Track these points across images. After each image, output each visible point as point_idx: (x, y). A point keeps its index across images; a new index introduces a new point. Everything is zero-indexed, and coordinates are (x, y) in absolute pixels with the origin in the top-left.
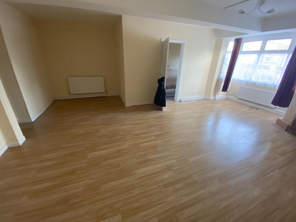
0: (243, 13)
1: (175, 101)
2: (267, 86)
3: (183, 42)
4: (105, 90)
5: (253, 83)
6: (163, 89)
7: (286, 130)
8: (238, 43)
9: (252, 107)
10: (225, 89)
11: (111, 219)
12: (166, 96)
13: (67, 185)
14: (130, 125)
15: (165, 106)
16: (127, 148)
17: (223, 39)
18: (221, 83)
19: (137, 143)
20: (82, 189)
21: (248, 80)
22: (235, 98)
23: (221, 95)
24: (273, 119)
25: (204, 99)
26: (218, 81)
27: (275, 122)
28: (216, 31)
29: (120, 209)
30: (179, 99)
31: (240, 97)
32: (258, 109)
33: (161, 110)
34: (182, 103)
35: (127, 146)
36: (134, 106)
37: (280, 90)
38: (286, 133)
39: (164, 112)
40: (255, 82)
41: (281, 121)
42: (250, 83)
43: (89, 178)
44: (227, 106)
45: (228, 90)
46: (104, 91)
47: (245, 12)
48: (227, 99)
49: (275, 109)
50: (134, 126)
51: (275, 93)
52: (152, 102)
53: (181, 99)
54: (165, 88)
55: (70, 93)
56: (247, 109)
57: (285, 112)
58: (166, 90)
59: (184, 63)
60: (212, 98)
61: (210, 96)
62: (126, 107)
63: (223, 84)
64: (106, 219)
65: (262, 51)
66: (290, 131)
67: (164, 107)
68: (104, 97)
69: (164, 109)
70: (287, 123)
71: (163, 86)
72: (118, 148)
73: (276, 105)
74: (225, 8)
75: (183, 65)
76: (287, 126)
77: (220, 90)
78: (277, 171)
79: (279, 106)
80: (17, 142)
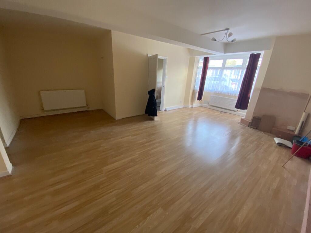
0: (215, 40)
1: (161, 111)
2: (229, 94)
3: (165, 58)
4: (87, 104)
5: (220, 93)
6: (155, 100)
7: (248, 126)
8: (206, 60)
9: (221, 112)
10: (200, 98)
11: (155, 213)
12: (157, 106)
13: (97, 199)
14: (131, 137)
15: (157, 115)
16: (138, 157)
17: (195, 57)
18: (196, 93)
19: (145, 151)
20: (114, 199)
21: (215, 90)
22: (208, 105)
23: (197, 103)
24: (238, 119)
25: (184, 108)
26: (194, 91)
27: (240, 122)
28: (189, 50)
29: (159, 204)
30: (164, 109)
31: (211, 104)
32: (225, 113)
33: (153, 120)
34: (167, 112)
35: (138, 155)
36: (124, 118)
37: (240, 97)
38: (249, 128)
39: (156, 121)
40: (221, 92)
41: (244, 120)
42: (218, 92)
43: (115, 189)
44: (203, 112)
45: (202, 99)
46: (85, 105)
47: (217, 40)
48: (201, 106)
49: (238, 112)
50: (135, 137)
51: (237, 99)
52: (144, 113)
53: (166, 109)
54: (156, 99)
55: (43, 109)
56: (218, 113)
57: (245, 114)
58: (157, 100)
59: (167, 76)
60: (190, 106)
61: (188, 104)
62: (118, 120)
63: (197, 94)
64: (151, 214)
65: (224, 67)
66: (251, 126)
67: (156, 117)
68: (86, 111)
69: (156, 118)
70: (248, 121)
71: (155, 97)
72: (130, 158)
73: (238, 109)
74: (201, 35)
75: (166, 78)
76: (249, 123)
77: (195, 99)
78: (252, 154)
79: (240, 109)
80: (7, 171)
